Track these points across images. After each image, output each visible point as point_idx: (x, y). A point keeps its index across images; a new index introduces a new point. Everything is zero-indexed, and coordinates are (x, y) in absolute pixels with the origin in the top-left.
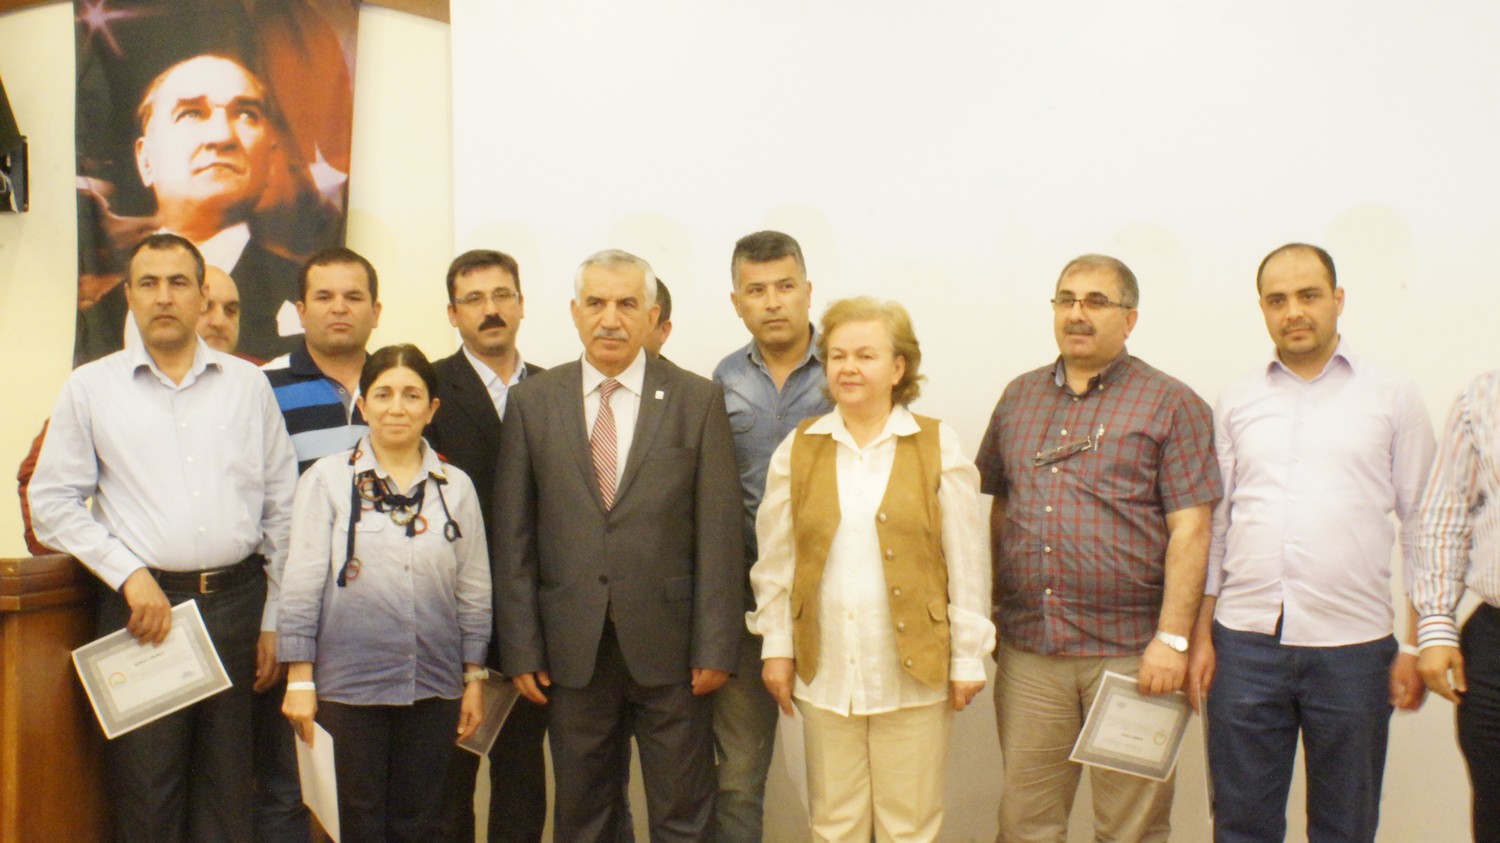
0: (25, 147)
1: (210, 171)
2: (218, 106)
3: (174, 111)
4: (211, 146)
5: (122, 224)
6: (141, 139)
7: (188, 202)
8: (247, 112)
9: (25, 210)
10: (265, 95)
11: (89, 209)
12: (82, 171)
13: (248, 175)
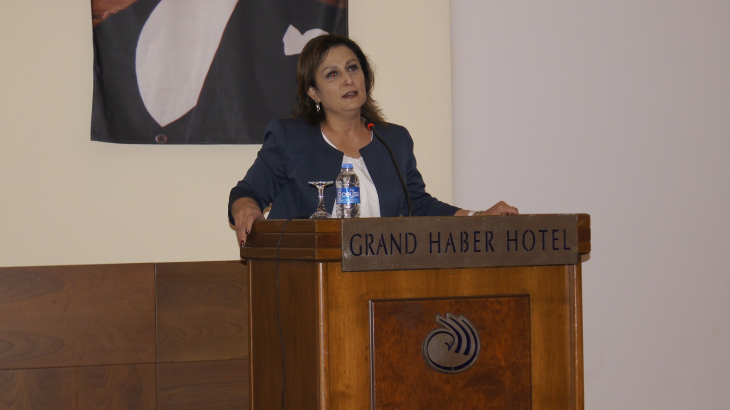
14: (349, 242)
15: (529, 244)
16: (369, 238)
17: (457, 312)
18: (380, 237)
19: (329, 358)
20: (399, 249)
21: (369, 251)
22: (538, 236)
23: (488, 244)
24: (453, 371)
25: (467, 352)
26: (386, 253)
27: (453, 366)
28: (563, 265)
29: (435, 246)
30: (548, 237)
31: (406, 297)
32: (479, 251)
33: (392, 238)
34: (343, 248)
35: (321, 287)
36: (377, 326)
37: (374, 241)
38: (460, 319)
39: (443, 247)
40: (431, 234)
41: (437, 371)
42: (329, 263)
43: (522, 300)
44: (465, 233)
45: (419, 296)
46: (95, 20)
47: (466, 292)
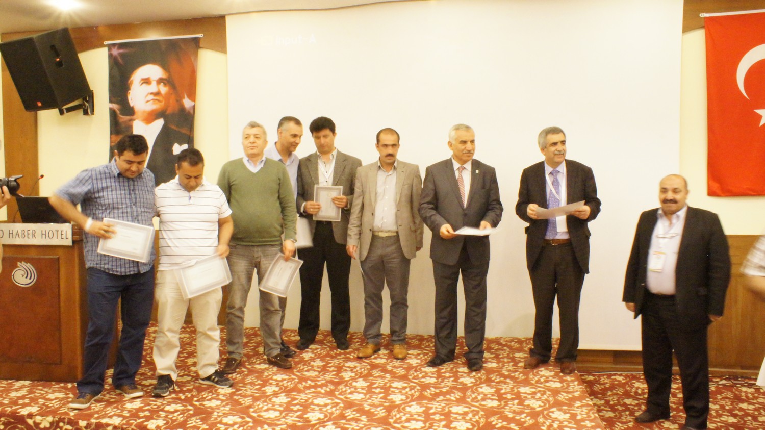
0: (93, 94)
1: (152, 101)
2: (154, 80)
3: (140, 82)
4: (152, 94)
5: (123, 118)
6: (129, 91)
7: (144, 112)
8: (163, 82)
9: (93, 114)
10: (169, 77)
11: (113, 114)
12: (111, 101)
13: (163, 103)
15: (51, 236)
23: (33, 235)
25: (30, 279)
29: (11, 235)
30: (59, 233)
32: (30, 238)
39: (14, 236)
40: (9, 230)
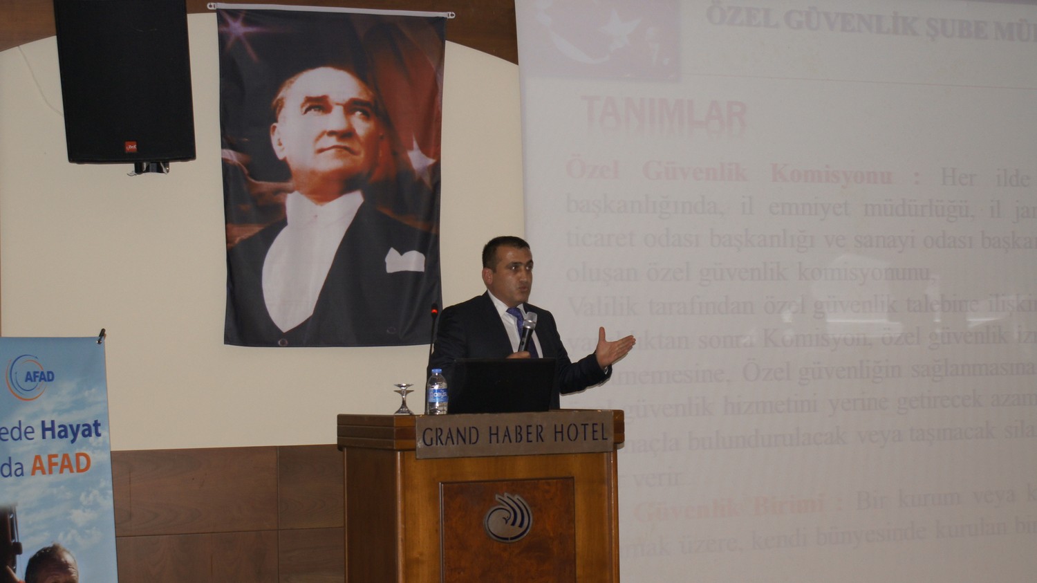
1: (333, 151)
2: (338, 104)
3: (302, 106)
4: (331, 133)
5: (258, 186)
6: (275, 124)
8: (360, 111)
10: (374, 99)
11: (231, 174)
12: (223, 147)
13: (362, 156)
14: (422, 434)
15: (572, 435)
16: (439, 431)
17: (513, 492)
18: (448, 431)
19: (405, 530)
20: (464, 440)
21: (439, 442)
22: (581, 429)
23: (539, 436)
24: (510, 541)
25: (521, 525)
26: (453, 444)
27: (509, 537)
28: (603, 452)
29: (494, 438)
30: (589, 429)
31: (470, 480)
32: (531, 441)
33: (458, 431)
34: (417, 439)
35: (399, 472)
36: (446, 504)
37: (444, 433)
38: (515, 499)
39: (501, 439)
40: (490, 428)
41: (497, 541)
42: (406, 452)
43: (567, 483)
44: (520, 426)
45: (482, 479)
46: (229, 245)
47: (521, 475)
